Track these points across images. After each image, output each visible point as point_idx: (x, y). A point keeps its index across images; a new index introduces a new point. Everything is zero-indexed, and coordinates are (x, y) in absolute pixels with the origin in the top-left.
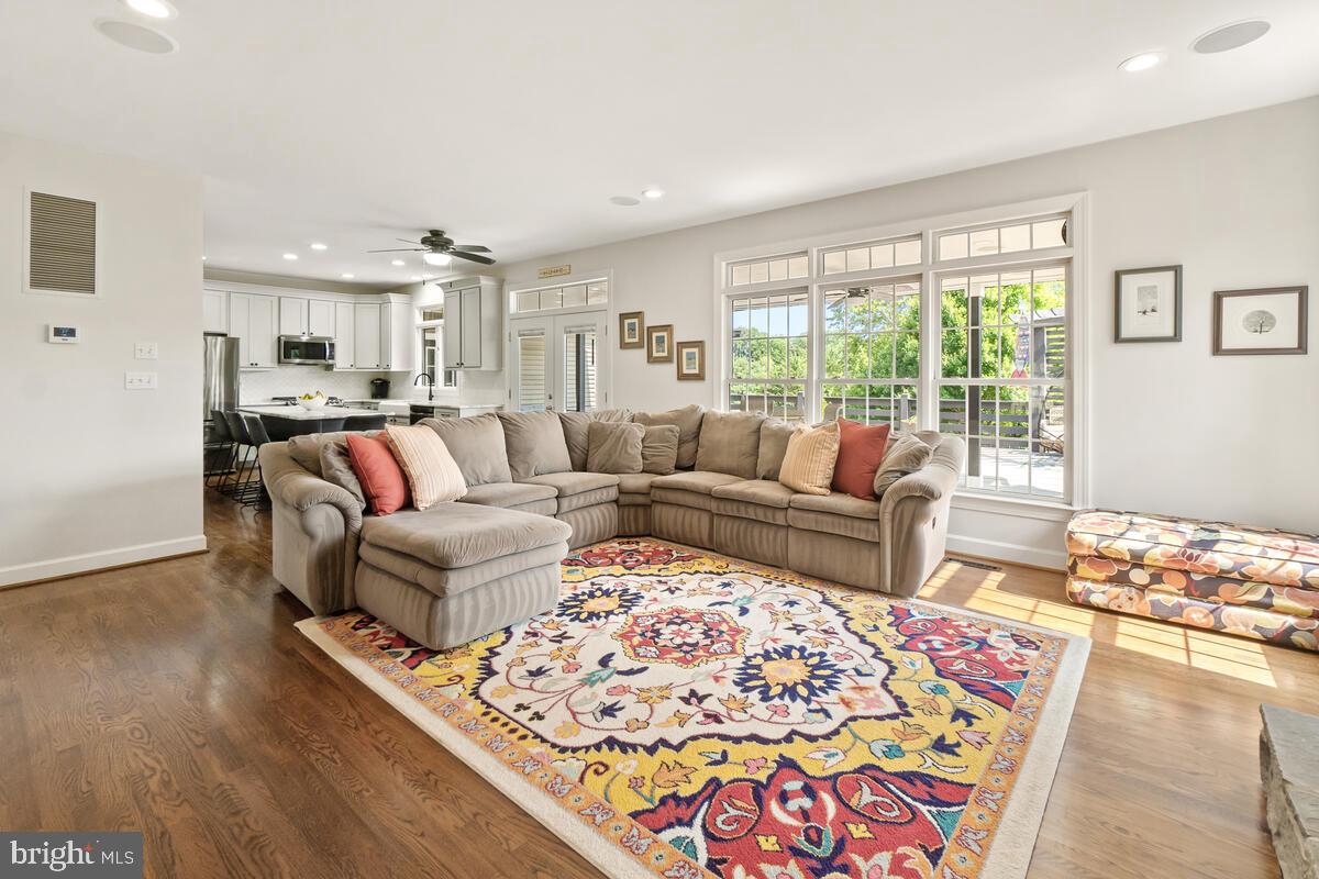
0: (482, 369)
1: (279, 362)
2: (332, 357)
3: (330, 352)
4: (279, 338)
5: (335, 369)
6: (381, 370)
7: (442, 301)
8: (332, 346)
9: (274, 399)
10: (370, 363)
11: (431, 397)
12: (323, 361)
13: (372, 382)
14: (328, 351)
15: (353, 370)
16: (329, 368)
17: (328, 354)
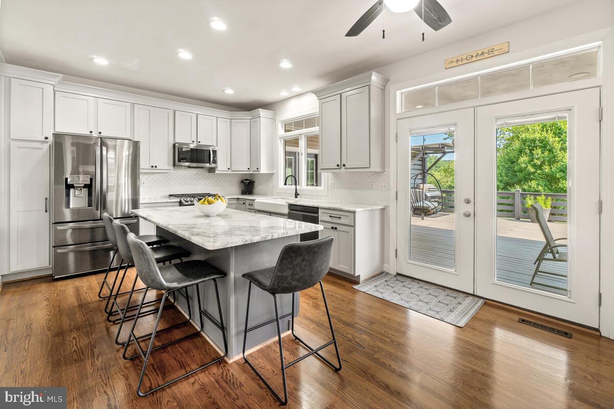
0: (372, 169)
1: (174, 165)
2: (215, 162)
3: (214, 157)
4: (174, 145)
5: (216, 172)
6: (251, 172)
7: (317, 110)
8: (215, 152)
9: (171, 196)
10: (243, 167)
11: (297, 195)
12: (208, 165)
13: (242, 182)
14: (212, 156)
15: (230, 172)
16: (212, 170)
17: (212, 159)
